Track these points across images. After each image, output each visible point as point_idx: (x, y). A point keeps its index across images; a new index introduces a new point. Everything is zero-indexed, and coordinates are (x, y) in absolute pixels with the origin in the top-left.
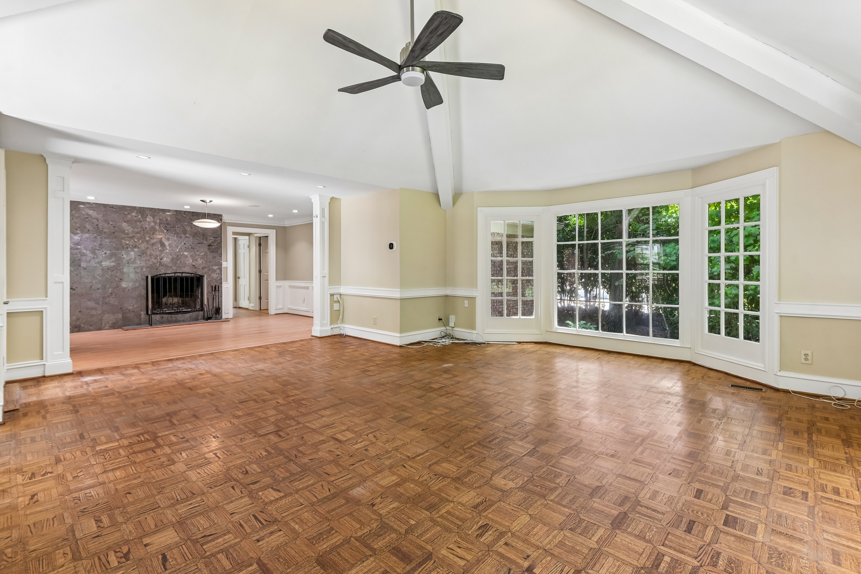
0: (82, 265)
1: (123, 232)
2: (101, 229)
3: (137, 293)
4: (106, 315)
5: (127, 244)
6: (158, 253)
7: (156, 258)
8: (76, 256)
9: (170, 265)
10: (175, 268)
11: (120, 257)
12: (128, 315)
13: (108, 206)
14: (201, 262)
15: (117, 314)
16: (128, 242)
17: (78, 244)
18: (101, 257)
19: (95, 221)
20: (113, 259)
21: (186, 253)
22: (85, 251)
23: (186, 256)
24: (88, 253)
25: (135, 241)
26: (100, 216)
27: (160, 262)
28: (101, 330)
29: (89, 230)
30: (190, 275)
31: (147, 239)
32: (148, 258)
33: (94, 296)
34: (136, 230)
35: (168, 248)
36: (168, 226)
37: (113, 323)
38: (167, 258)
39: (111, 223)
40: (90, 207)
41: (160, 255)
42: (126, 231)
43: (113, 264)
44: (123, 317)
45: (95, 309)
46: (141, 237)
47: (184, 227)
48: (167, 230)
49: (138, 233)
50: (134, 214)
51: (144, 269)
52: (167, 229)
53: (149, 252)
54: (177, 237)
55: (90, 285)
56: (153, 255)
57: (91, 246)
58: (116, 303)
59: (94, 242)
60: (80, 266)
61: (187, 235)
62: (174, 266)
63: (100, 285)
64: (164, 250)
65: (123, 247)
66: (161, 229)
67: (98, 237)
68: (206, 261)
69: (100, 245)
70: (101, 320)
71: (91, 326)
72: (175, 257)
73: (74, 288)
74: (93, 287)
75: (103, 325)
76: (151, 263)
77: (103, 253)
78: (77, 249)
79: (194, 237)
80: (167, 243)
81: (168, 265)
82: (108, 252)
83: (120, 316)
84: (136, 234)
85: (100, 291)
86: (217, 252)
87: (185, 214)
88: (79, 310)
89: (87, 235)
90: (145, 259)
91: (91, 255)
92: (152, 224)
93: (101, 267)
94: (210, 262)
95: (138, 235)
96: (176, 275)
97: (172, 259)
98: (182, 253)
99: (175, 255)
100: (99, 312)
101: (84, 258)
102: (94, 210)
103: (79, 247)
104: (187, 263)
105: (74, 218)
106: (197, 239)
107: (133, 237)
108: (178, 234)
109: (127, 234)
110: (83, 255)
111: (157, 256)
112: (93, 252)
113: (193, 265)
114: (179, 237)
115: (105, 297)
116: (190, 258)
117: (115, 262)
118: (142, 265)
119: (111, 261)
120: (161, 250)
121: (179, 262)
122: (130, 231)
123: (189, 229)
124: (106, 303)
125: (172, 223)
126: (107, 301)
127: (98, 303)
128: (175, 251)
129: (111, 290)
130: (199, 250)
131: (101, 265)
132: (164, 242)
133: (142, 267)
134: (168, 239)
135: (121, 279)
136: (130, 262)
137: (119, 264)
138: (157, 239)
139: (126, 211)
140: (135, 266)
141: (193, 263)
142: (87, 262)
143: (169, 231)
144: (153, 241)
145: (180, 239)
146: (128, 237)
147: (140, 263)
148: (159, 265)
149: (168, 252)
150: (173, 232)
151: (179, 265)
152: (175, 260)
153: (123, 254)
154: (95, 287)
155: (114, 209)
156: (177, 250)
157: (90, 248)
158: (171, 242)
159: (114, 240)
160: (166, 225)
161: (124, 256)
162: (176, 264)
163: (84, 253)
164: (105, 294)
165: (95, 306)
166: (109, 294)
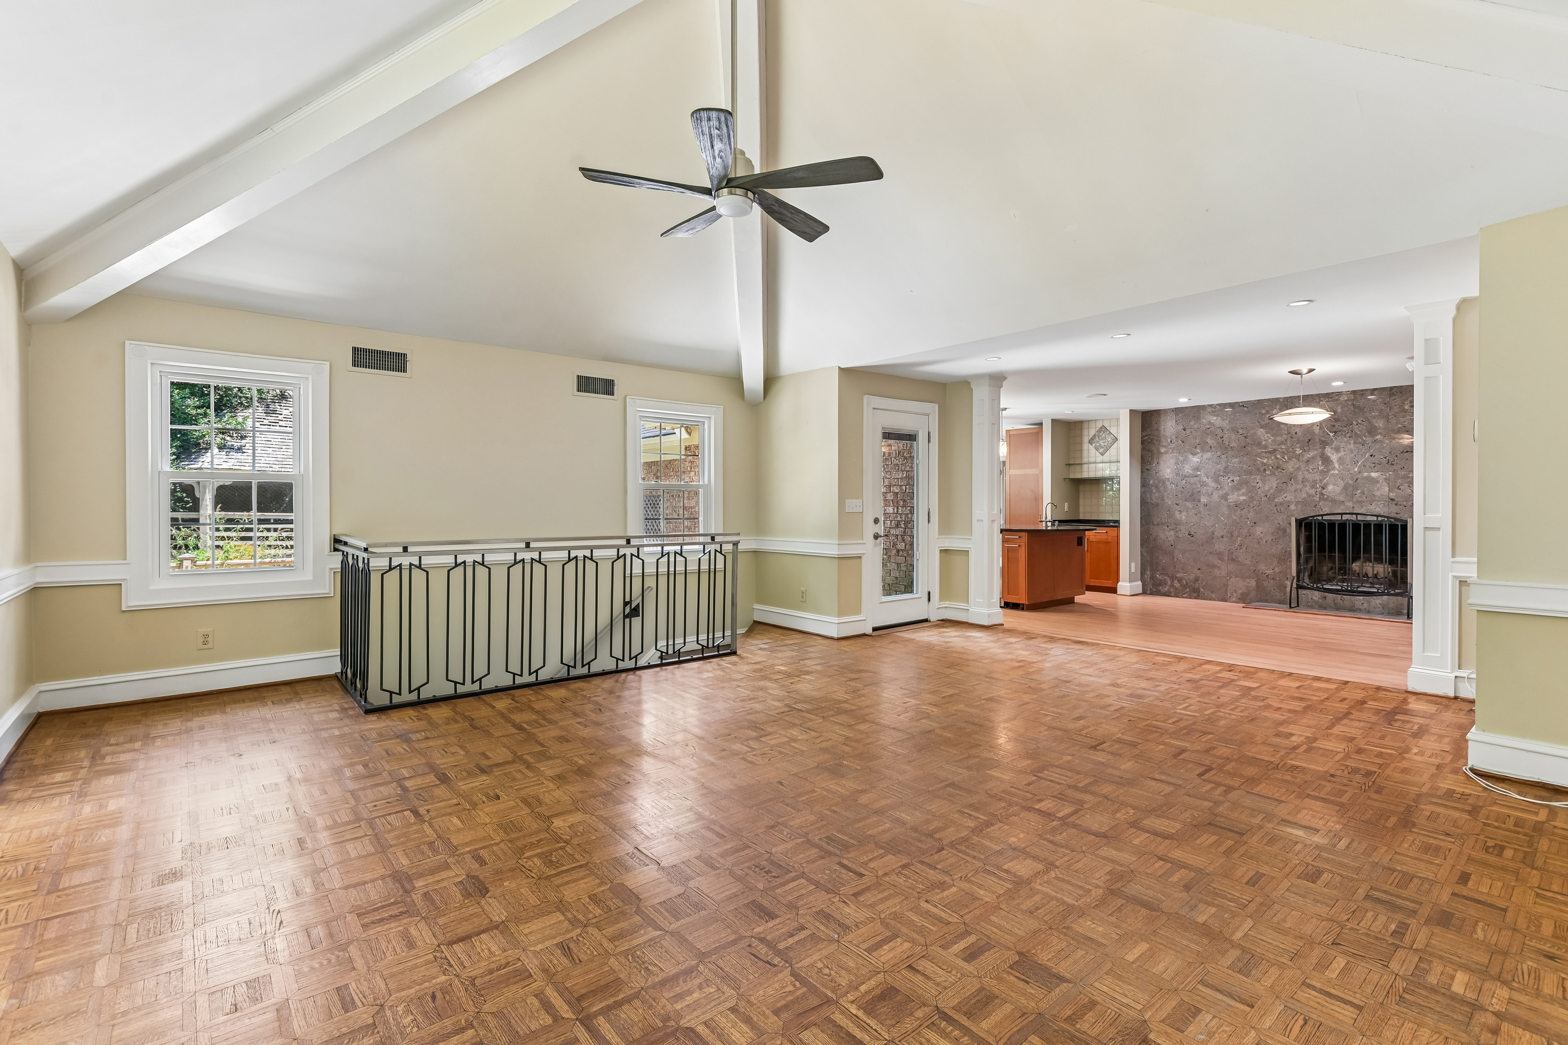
0: (1202, 500)
1: (1259, 444)
2: (1227, 444)
3: (1280, 547)
4: (1233, 580)
5: (1264, 464)
6: (1317, 477)
7: (1312, 487)
8: (1194, 486)
9: (1342, 498)
10: (1350, 504)
11: (1254, 487)
12: (1265, 584)
13: (1236, 406)
15: (1248, 580)
16: (1265, 461)
17: (1197, 469)
18: (1226, 488)
19: (1218, 431)
20: (1244, 490)
21: (1373, 475)
22: (1205, 479)
23: (1375, 481)
24: (1209, 481)
25: (1277, 458)
26: (1225, 424)
27: (1322, 494)
28: (1226, 601)
29: (1211, 447)
30: (1375, 518)
31: (1298, 451)
32: (1299, 487)
33: (1217, 546)
34: (1279, 439)
35: (1337, 465)
36: (1337, 425)
37: (1242, 594)
38: (1334, 485)
39: (1241, 432)
40: (1213, 412)
41: (1321, 481)
42: (1264, 443)
43: (1244, 498)
44: (1258, 586)
45: (1219, 568)
46: (1287, 450)
47: (1370, 422)
48: (1335, 432)
49: (1282, 443)
51: (1293, 507)
52: (1334, 430)
53: (1300, 477)
54: (1355, 443)
55: (1212, 529)
56: (1307, 480)
57: (1213, 471)
58: (1248, 562)
59: (1217, 464)
60: (1200, 501)
61: (1378, 437)
62: (1349, 501)
63: (1225, 531)
64: (1329, 471)
65: (1258, 469)
66: (1324, 432)
67: (1223, 456)
69: (1225, 468)
70: (1226, 586)
71: (1212, 592)
72: (1350, 482)
74: (1216, 534)
75: (1229, 595)
76: (1304, 495)
77: (1229, 481)
78: (1196, 476)
79: (1393, 438)
80: (1334, 457)
81: (1337, 498)
82: (1236, 479)
83: (1253, 583)
84: (1279, 445)
85: (1226, 539)
87: (1373, 394)
89: (1208, 455)
90: (1293, 488)
91: (1213, 485)
93: (1226, 503)
95: (1283, 447)
96: (1345, 517)
97: (1345, 488)
98: (1365, 475)
99: (1352, 478)
100: (1224, 573)
101: (1204, 490)
102: (1217, 416)
103: (1199, 473)
104: (1378, 493)
105: (1193, 430)
107: (1275, 450)
108: (1357, 436)
109: (1265, 447)
110: (1204, 484)
111: (1315, 482)
112: (1217, 481)
113: (1392, 500)
114: (1360, 443)
115: (1231, 551)
116: (1384, 484)
117: (1245, 495)
118: (1288, 498)
119: (1241, 492)
120: (1322, 470)
121: (1359, 491)
122: (1270, 440)
123: (1381, 425)
124: (1233, 560)
125: (1346, 416)
126: (1234, 557)
127: (1221, 559)
128: (1352, 472)
129: (1240, 539)
130: (1406, 467)
131: (1226, 500)
132: (1329, 454)
133: (1289, 502)
134: (1337, 449)
135: (1255, 523)
136: (1269, 494)
137: (1252, 498)
138: (1316, 450)
139: (1264, 408)
140: (1276, 500)
141: (1391, 494)
142: (1209, 496)
143: (1339, 434)
144: (1309, 456)
145: (1361, 447)
146: (1266, 452)
147: (1285, 495)
148: (1320, 498)
149: (1337, 474)
150: (1348, 435)
151: (1360, 499)
152: (1351, 489)
153: (1258, 481)
154: (1218, 533)
155: (1246, 409)
156: (1356, 469)
157: (1212, 475)
158: (1343, 453)
159: (1245, 459)
160: (1333, 424)
161: (1260, 485)
162: (1353, 497)
163: (1205, 481)
164: (1232, 545)
165: (1219, 564)
166: (1237, 545)
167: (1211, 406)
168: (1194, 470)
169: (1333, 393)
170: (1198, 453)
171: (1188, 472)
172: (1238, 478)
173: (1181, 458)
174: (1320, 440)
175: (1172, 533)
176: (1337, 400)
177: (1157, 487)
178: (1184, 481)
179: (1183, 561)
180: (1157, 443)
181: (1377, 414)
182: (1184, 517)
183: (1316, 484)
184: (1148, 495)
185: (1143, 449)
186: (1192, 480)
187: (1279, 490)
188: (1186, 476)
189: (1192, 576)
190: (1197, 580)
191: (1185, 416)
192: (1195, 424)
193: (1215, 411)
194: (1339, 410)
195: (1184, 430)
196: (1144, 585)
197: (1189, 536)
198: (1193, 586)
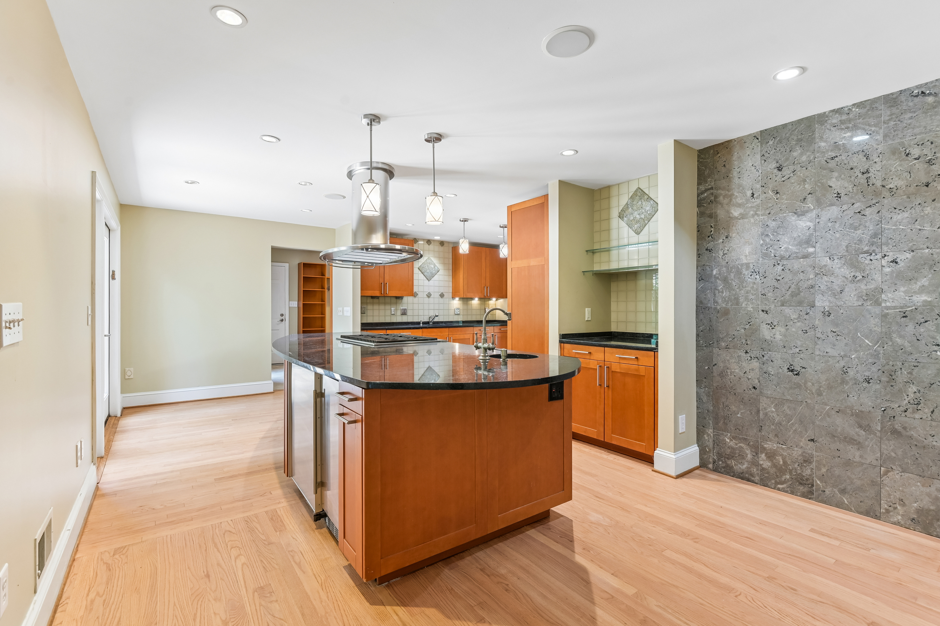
0: (817, 304)
2: (879, 183)
4: (895, 475)
8: (801, 276)
13: (903, 98)
17: (808, 242)
18: (878, 277)
19: (858, 160)
20: (924, 282)
22: (826, 261)
24: (836, 265)
26: (875, 141)
28: (877, 517)
29: (839, 196)
33: (853, 399)
37: (919, 511)
39: (916, 152)
40: (842, 122)
43: (924, 297)
45: (859, 445)
55: (842, 363)
57: (844, 244)
59: (856, 229)
60: (813, 306)
63: (874, 369)
67: (868, 212)
69: (875, 235)
70: (877, 485)
71: (843, 491)
73: (798, 368)
74: (851, 373)
75: (884, 505)
77: (884, 262)
78: (805, 257)
82: (904, 257)
85: (876, 386)
88: (810, 434)
89: (834, 211)
91: (847, 272)
93: (877, 310)
100: (871, 458)
101: (823, 283)
102: (855, 127)
103: (811, 250)
105: (798, 168)
110: (822, 272)
112: (854, 264)
115: (890, 412)
117: (929, 293)
119: (916, 286)
124: (895, 432)
126: (898, 427)
127: (867, 428)
131: (877, 303)
142: (834, 295)
155: (930, 99)
157: (842, 250)
159: (928, 210)
163: (825, 266)
164: (893, 400)
165: (859, 435)
166: (906, 401)
167: (838, 111)
168: (800, 244)
170: (809, 211)
171: (787, 249)
172: (909, 255)
173: (773, 224)
175: (755, 364)
177: (725, 280)
178: (780, 268)
179: (777, 419)
180: (726, 201)
182: (778, 337)
184: (709, 295)
185: (701, 214)
186: (796, 265)
188: (782, 258)
189: (797, 453)
190: (807, 461)
191: (780, 142)
192: (801, 154)
193: (850, 121)
195: (780, 169)
196: (703, 452)
197: (791, 373)
198: (799, 472)
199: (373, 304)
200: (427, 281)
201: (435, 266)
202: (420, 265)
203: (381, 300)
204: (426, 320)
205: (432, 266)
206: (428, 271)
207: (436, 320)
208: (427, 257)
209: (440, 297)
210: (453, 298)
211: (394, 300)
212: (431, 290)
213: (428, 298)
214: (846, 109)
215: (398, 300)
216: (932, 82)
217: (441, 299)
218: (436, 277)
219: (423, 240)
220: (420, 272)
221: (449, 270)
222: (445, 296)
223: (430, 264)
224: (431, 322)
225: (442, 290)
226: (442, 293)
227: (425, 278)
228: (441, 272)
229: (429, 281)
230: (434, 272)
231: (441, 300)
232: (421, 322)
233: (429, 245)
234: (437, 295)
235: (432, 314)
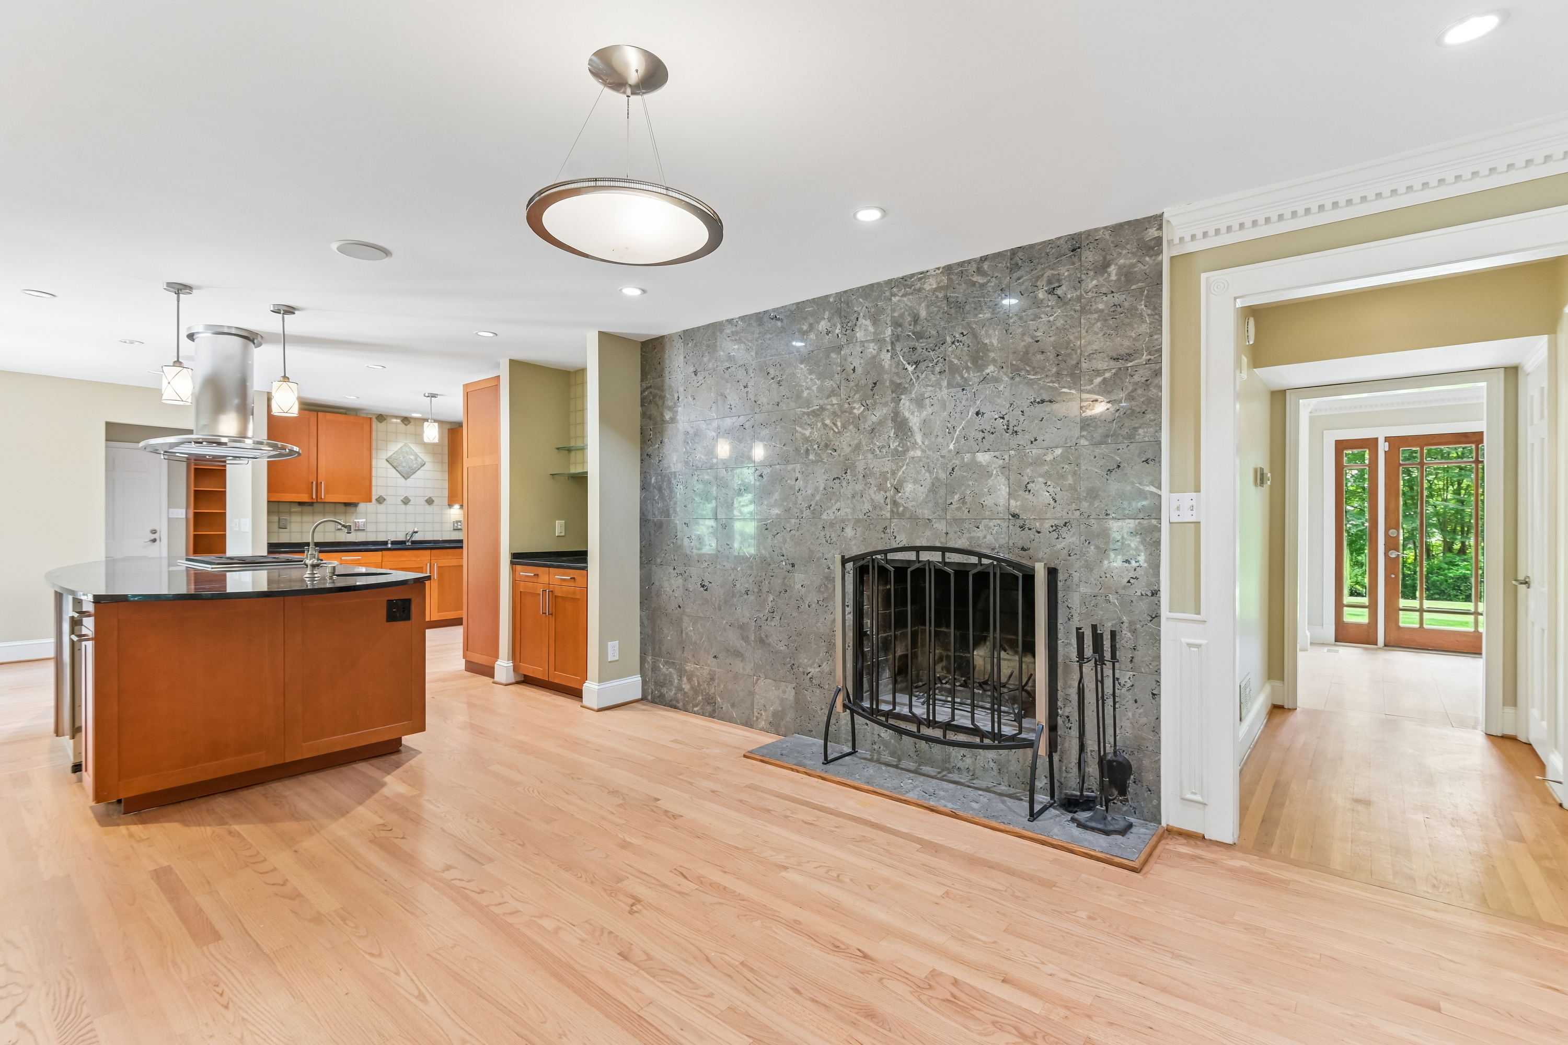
0: (719, 516)
1: (799, 397)
2: (753, 399)
4: (761, 682)
5: (807, 440)
6: (888, 466)
7: (881, 487)
9: (926, 513)
10: (941, 526)
11: (792, 487)
12: (808, 695)
13: (765, 319)
14: (1045, 497)
15: (783, 686)
16: (807, 433)
18: (752, 490)
19: (740, 374)
20: (776, 496)
21: (983, 458)
23: (984, 473)
24: (729, 477)
25: (825, 426)
26: (751, 356)
27: (895, 503)
28: (751, 727)
30: (974, 560)
31: (858, 410)
32: (859, 487)
33: (739, 612)
34: (828, 383)
35: (918, 438)
36: (921, 345)
37: (775, 714)
38: (915, 482)
40: (732, 333)
41: (894, 473)
42: (805, 394)
43: (778, 510)
44: (797, 700)
45: (742, 657)
46: (840, 406)
47: (975, 336)
48: (917, 363)
49: (833, 393)
50: (823, 325)
51: (849, 532)
52: (915, 358)
53: (860, 466)
54: (950, 385)
56: (872, 473)
58: (783, 647)
59: (741, 441)
61: (990, 369)
62: (940, 518)
63: (750, 580)
64: (906, 451)
65: (798, 451)
66: (899, 363)
68: (1073, 488)
70: (752, 695)
71: (733, 706)
72: (943, 476)
73: (706, 583)
74: (738, 586)
75: (756, 714)
76: (867, 506)
77: (756, 476)
78: (710, 467)
79: (1016, 371)
80: (915, 421)
81: (919, 512)
82: (766, 472)
84: (829, 397)
85: (751, 598)
86: (1131, 437)
87: (980, 271)
88: (714, 651)
89: (728, 422)
90: (849, 490)
91: (735, 484)
92: (872, 349)
94: (1093, 494)
95: (834, 401)
96: (925, 556)
97: (933, 489)
98: (967, 457)
99: (945, 467)
100: (748, 668)
102: (739, 341)
103: (715, 461)
104: (989, 501)
105: (707, 375)
106: (1030, 383)
107: (822, 409)
108: (954, 370)
109: (808, 402)
110: (721, 483)
111: (883, 474)
113: (1015, 516)
114: (958, 385)
115: (759, 622)
116: (1002, 479)
117: (780, 506)
118: (842, 513)
119: (773, 501)
120: (896, 450)
121: (957, 497)
122: (814, 388)
123: (995, 342)
124: (762, 642)
125: (935, 325)
126: (763, 636)
127: (747, 640)
128: (944, 452)
129: (771, 598)
130: (1040, 439)
132: (907, 414)
133: (843, 521)
134: (919, 402)
135: (793, 565)
136: (813, 503)
137: (787, 510)
138: (886, 404)
139: (805, 319)
140: (824, 517)
141: (1012, 502)
143: (923, 366)
144: (874, 419)
145: (960, 394)
146: (808, 414)
147: (837, 506)
148: (892, 511)
149: (920, 458)
150: (938, 369)
151: (958, 515)
152: (942, 491)
153: (798, 475)
154: (740, 587)
155: (779, 323)
156: (951, 447)
157: (733, 463)
158: (930, 410)
159: (779, 429)
160: (912, 344)
161: (800, 483)
162: (945, 510)
163: (723, 477)
164: (760, 610)
165: (742, 647)
166: (767, 611)
167: (730, 321)
168: (707, 454)
169: (913, 275)
170: (712, 420)
171: (698, 459)
172: (769, 470)
173: (691, 431)
174: (892, 382)
175: (680, 581)
176: (920, 290)
177: (660, 489)
178: (696, 478)
179: (694, 639)
180: (660, 403)
181: (988, 315)
182: (693, 551)
183: (886, 479)
184: (649, 506)
185: (644, 415)
186: (705, 475)
187: (830, 495)
188: (696, 467)
189: (706, 672)
190: (712, 679)
191: (696, 345)
192: (709, 361)
193: (736, 333)
194: (923, 313)
195: (695, 374)
196: (644, 683)
197: (702, 589)
198: (707, 691)
199: (301, 513)
200: (403, 479)
201: (417, 456)
202: (390, 454)
203: (317, 507)
204: (401, 537)
205: (412, 457)
206: (404, 464)
207: (417, 537)
208: (403, 444)
209: (426, 504)
210: (450, 505)
211: (343, 508)
212: (410, 494)
213: (404, 506)
214: (735, 321)
215: (349, 509)
216: (780, 308)
217: (427, 507)
218: (419, 474)
219: (396, 417)
220: (389, 466)
221: (442, 463)
222: (435, 503)
223: (407, 453)
224: (408, 541)
225: (429, 494)
226: (430, 498)
227: (399, 475)
228: (429, 466)
229: (406, 479)
230: (415, 466)
231: (429, 508)
232: (389, 542)
233: (406, 425)
234: (422, 501)
235: (410, 529)
